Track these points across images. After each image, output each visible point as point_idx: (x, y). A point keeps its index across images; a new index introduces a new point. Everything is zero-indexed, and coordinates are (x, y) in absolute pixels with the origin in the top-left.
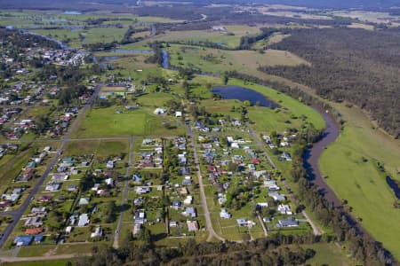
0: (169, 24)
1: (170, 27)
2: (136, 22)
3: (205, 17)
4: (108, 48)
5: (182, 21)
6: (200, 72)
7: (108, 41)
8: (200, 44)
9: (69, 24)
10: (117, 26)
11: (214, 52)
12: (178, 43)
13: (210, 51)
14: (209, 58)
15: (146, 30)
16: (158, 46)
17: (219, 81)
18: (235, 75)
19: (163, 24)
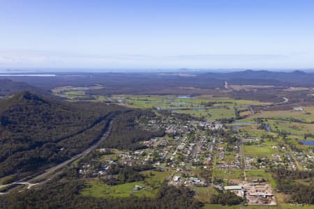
0: (261, 106)
1: (262, 108)
2: (236, 104)
3: (287, 100)
4: (231, 121)
5: (269, 104)
6: (290, 134)
7: (228, 117)
8: (287, 119)
9: (192, 106)
10: (225, 107)
11: (297, 124)
12: (272, 119)
13: (294, 124)
14: (294, 127)
15: (247, 110)
16: (260, 120)
17: (302, 138)
18: (310, 135)
19: (256, 106)
